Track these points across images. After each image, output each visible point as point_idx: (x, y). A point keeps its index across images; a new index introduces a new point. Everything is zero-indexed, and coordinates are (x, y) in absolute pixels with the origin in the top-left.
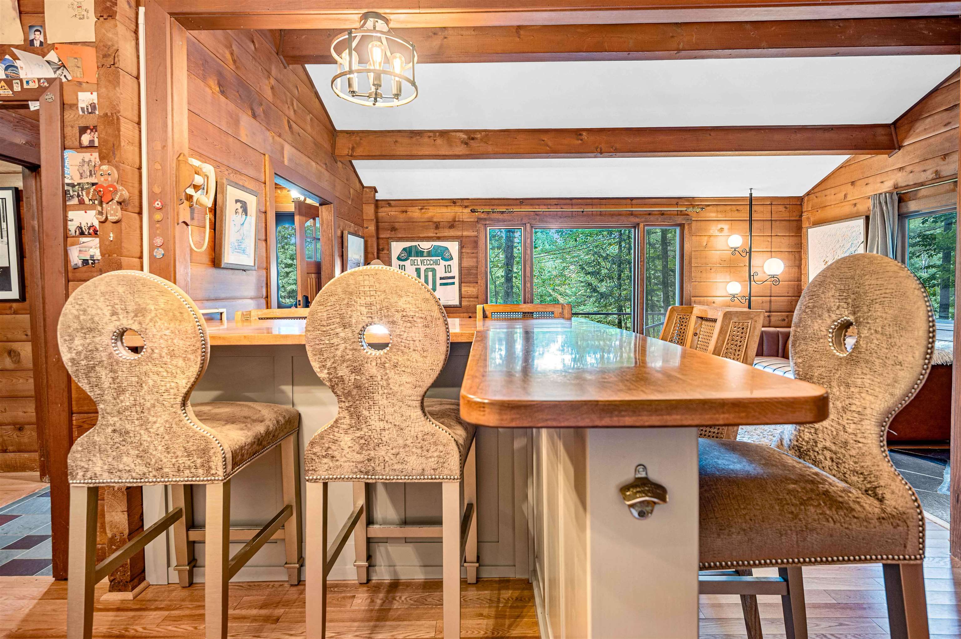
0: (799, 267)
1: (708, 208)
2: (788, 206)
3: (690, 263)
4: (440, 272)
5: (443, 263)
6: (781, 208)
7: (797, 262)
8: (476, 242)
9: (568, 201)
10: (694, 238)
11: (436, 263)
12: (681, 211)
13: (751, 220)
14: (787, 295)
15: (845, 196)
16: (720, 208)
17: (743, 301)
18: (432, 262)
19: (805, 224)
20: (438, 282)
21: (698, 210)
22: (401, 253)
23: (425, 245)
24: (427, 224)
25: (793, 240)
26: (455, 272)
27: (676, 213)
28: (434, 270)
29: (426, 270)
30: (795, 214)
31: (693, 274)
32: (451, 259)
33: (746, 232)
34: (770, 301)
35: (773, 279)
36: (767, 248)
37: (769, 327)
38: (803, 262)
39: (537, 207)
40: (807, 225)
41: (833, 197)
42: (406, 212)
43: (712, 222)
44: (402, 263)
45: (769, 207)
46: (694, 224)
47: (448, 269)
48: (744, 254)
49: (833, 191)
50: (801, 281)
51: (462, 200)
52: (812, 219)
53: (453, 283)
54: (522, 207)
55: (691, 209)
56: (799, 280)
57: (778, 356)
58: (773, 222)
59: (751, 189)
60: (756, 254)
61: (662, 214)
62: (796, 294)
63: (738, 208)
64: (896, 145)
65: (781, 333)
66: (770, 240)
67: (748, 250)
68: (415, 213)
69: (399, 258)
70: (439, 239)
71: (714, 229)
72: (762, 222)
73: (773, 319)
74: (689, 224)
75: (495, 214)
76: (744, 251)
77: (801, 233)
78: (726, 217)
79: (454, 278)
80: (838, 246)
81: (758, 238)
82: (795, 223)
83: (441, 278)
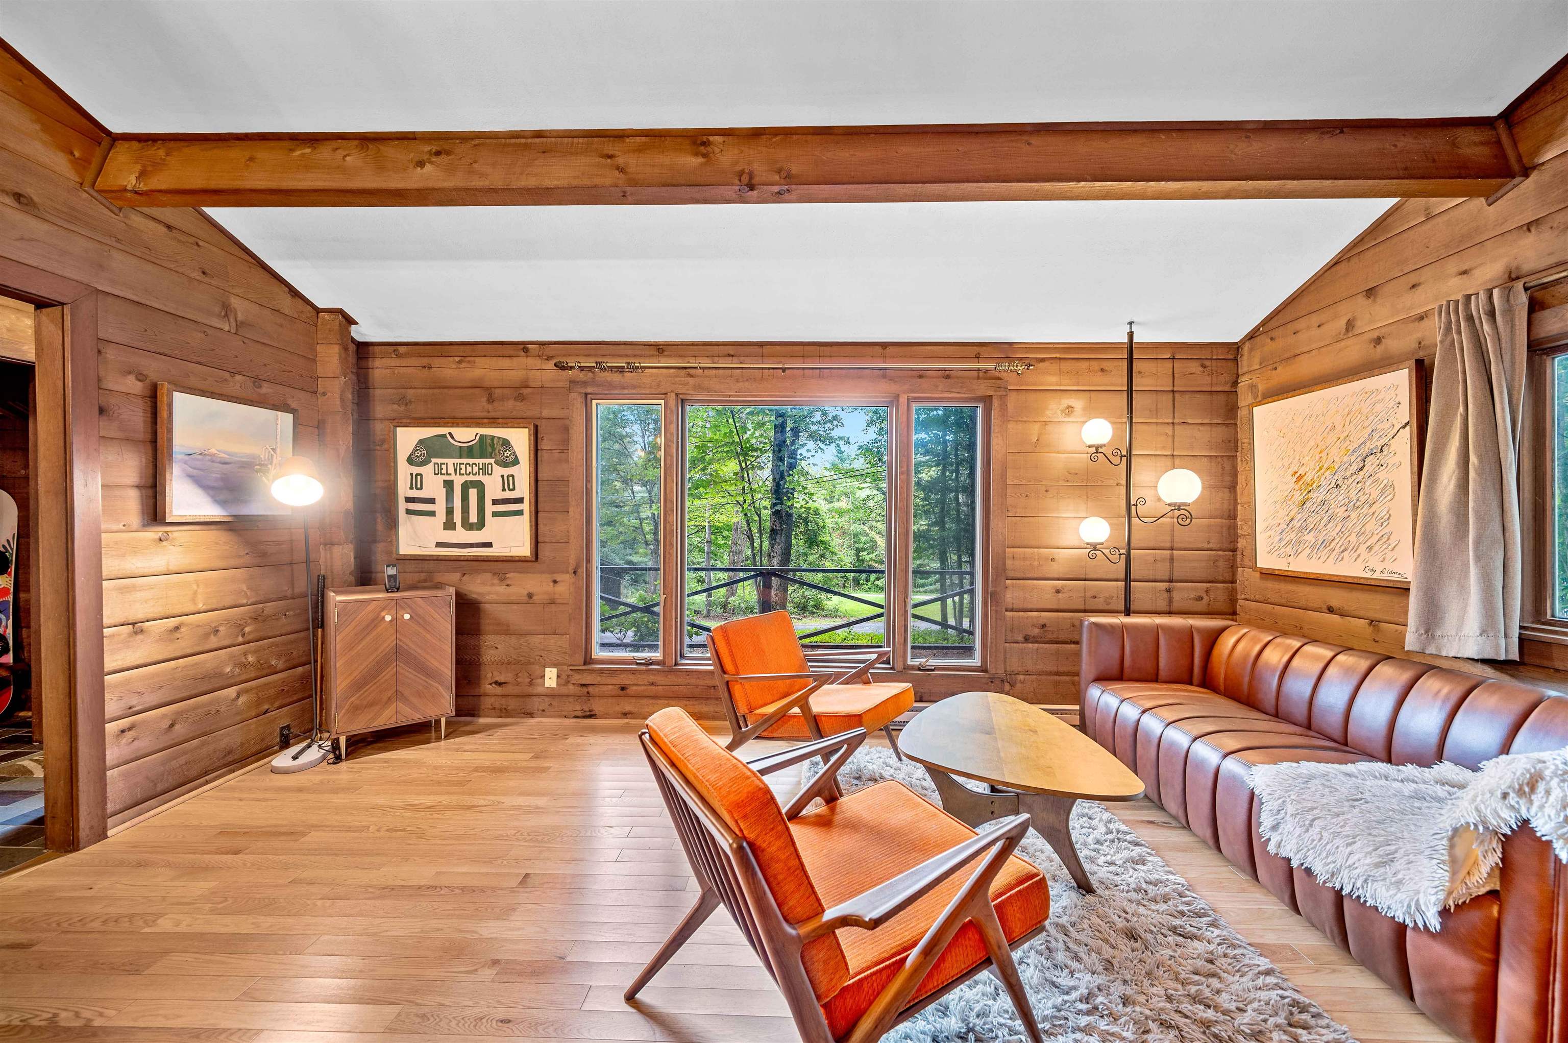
0: (1233, 487)
1: (1041, 365)
2: (1208, 363)
3: (1004, 476)
4: (493, 489)
5: (498, 471)
6: (1195, 367)
7: (1228, 479)
8: (566, 429)
9: (757, 350)
10: (1011, 425)
11: (485, 470)
12: (986, 371)
13: (1130, 391)
14: (1206, 546)
15: (1350, 325)
16: (1065, 366)
17: (1115, 558)
18: (476, 469)
19: (1244, 399)
20: (489, 508)
21: (1020, 369)
22: (416, 449)
23: (465, 435)
24: (471, 391)
25: (1220, 433)
26: (523, 488)
27: (975, 373)
28: (480, 486)
29: (466, 487)
30: (1222, 378)
31: (1010, 501)
32: (516, 462)
33: (1120, 417)
34: (1172, 559)
35: (1177, 513)
36: (1164, 448)
37: (1170, 613)
38: (1241, 479)
39: (692, 360)
40: (1250, 400)
41: (1315, 332)
42: (430, 368)
43: (1049, 394)
44: (416, 470)
45: (1169, 365)
46: (1012, 399)
47: (508, 483)
48: (1116, 460)
49: (1315, 319)
50: (1235, 518)
51: (542, 344)
52: (1261, 387)
53: (520, 513)
54: (663, 359)
55: (1005, 366)
56: (1233, 516)
57: (1190, 683)
58: (1177, 395)
59: (1131, 323)
60: (1141, 460)
61: (947, 375)
62: (1226, 546)
63: (1105, 365)
64: (1516, 167)
65: (1199, 630)
66: (1170, 432)
67: (1124, 453)
68: (448, 370)
69: (410, 461)
70: (494, 422)
71: (1054, 407)
72: (1154, 395)
73: (1176, 596)
74: (1001, 397)
75: (606, 374)
76: (1117, 452)
77: (1235, 418)
78: (1078, 385)
79: (520, 500)
80: (1332, 438)
81: (1145, 427)
82: (1222, 398)
83: (495, 502)
